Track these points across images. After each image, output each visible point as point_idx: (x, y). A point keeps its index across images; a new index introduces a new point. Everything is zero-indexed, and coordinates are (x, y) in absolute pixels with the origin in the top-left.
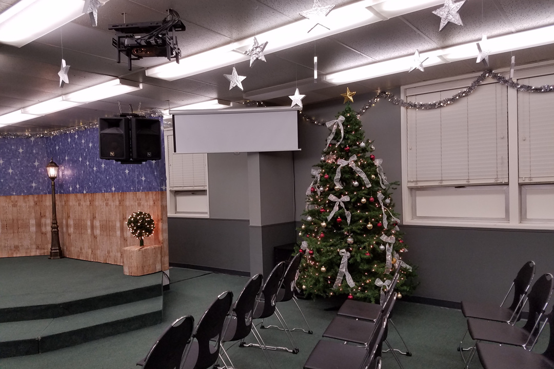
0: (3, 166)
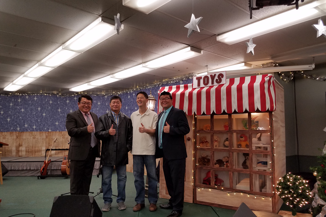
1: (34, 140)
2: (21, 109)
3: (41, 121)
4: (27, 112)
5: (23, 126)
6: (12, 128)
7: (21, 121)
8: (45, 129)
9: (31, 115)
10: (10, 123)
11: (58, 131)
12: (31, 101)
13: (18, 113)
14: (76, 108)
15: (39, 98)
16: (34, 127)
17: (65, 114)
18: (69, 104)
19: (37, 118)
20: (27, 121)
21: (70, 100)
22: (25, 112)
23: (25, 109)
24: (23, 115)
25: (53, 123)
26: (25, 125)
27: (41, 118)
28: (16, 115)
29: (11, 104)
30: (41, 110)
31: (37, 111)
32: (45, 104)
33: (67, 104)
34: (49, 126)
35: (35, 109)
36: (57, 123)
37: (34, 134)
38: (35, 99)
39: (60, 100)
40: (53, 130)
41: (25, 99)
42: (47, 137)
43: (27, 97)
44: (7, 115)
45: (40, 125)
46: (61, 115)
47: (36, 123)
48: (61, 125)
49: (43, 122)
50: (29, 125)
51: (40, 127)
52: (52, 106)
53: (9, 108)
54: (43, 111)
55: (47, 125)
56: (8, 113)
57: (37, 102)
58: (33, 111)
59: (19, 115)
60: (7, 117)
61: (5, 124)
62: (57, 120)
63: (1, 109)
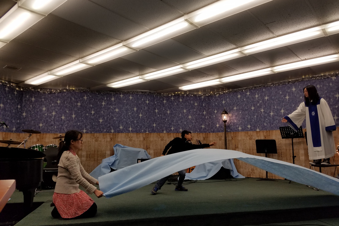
0: (186, 114)
1: (130, 142)
2: (115, 108)
3: (137, 123)
5: (118, 128)
6: (105, 131)
7: (116, 122)
8: (142, 131)
9: (126, 116)
10: (102, 125)
11: (155, 133)
12: (126, 101)
13: (112, 113)
14: (174, 108)
15: (135, 97)
16: (130, 129)
17: (162, 115)
18: (166, 104)
19: (133, 119)
20: (122, 122)
21: (167, 100)
22: (120, 112)
23: (120, 108)
24: (118, 115)
25: (150, 125)
26: (120, 126)
27: (137, 119)
28: (110, 116)
29: (103, 103)
30: (137, 111)
31: (133, 112)
32: (141, 104)
33: (164, 104)
34: (146, 128)
35: (131, 109)
36: (155, 125)
38: (131, 98)
39: (157, 100)
40: (150, 132)
41: (120, 98)
42: (144, 139)
43: (122, 96)
44: (98, 115)
45: (137, 126)
46: (158, 116)
47: (132, 124)
48: (158, 126)
49: (140, 124)
50: (124, 127)
51: (136, 128)
52: (148, 106)
53: (101, 108)
54: (139, 111)
55: (144, 127)
56: (100, 113)
57: (133, 102)
58: (129, 112)
59: (113, 115)
60: (99, 117)
61: (97, 126)
62: (154, 121)
63: (92, 108)
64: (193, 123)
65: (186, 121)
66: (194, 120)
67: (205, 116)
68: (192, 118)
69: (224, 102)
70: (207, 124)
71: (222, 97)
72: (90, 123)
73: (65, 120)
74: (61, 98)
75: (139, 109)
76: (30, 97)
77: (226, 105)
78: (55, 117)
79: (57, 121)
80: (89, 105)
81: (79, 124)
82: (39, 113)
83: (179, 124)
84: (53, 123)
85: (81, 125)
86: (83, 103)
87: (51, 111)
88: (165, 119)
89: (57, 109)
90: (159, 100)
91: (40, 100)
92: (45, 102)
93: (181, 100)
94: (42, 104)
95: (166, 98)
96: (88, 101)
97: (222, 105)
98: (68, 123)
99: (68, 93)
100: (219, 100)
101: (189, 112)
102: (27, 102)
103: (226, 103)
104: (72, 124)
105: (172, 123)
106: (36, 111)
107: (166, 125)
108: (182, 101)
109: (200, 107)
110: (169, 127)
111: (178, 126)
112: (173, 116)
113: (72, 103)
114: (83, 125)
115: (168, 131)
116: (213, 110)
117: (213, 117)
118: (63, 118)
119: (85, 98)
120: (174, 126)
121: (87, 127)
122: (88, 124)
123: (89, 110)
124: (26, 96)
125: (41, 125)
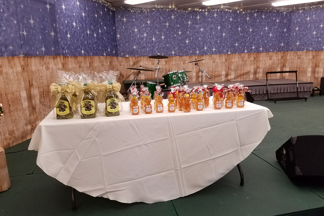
0: (267, 31)
1: (214, 64)
2: (200, 28)
3: (221, 42)
4: (206, 32)
5: (202, 49)
6: (191, 52)
7: (200, 43)
8: (225, 51)
9: (210, 35)
10: (188, 46)
11: (237, 53)
12: (211, 19)
13: (197, 33)
14: (256, 26)
15: (219, 14)
16: (214, 49)
17: (244, 33)
18: (249, 21)
19: (216, 38)
20: (207, 43)
21: (250, 17)
22: (205, 32)
23: (205, 28)
24: (202, 35)
25: (233, 44)
26: (204, 47)
27: (221, 39)
28: (195, 36)
29: (189, 23)
30: (221, 29)
31: (217, 31)
32: (225, 22)
33: (247, 21)
34: (228, 48)
35: (215, 28)
36: (237, 44)
37: (214, 57)
38: (215, 15)
39: (240, 17)
40: (232, 53)
41: (205, 16)
42: (226, 61)
43: (206, 13)
44: (185, 36)
45: (220, 46)
46: (241, 34)
47: (216, 44)
48: (240, 46)
49: (223, 44)
50: (209, 47)
51: (219, 49)
52: (232, 24)
53: (188, 27)
54: (222, 30)
55: (227, 47)
56: (186, 33)
57: (217, 20)
58: (213, 31)
59: (198, 35)
60: (186, 38)
61: (184, 47)
62: (237, 40)
63: (179, 28)
64: (273, 41)
65: (267, 39)
66: (274, 38)
67: (285, 34)
68: (272, 36)
69: (308, 19)
70: (286, 42)
71: (306, 14)
72: (178, 44)
73: (156, 42)
74: (151, 18)
75: (222, 27)
76: (121, 18)
77: (311, 22)
78: (146, 39)
79: (148, 43)
80: (176, 25)
81: (168, 45)
82: (132, 34)
83: (259, 43)
84: (145, 45)
85: (169, 47)
86: (171, 22)
87: (143, 33)
88: (247, 38)
89: (148, 30)
90: (242, 17)
91: (131, 20)
92: (136, 22)
93: (263, 17)
94: (133, 25)
95: (249, 14)
96: (175, 21)
97: (306, 21)
98: (158, 45)
99: (156, 12)
100: (303, 16)
101: (270, 29)
102: (119, 23)
103: (312, 19)
104: (161, 45)
105: (254, 42)
106: (128, 33)
107: (247, 44)
108: (265, 18)
109: (281, 24)
110: (250, 47)
111: (258, 44)
112: (255, 34)
113: (161, 23)
114: (172, 46)
115: (249, 50)
116: (295, 27)
117: (293, 34)
118: (154, 39)
119: (173, 17)
120: (255, 44)
121: (175, 49)
122: (176, 46)
123: (177, 30)
124: (118, 16)
125: (135, 47)
